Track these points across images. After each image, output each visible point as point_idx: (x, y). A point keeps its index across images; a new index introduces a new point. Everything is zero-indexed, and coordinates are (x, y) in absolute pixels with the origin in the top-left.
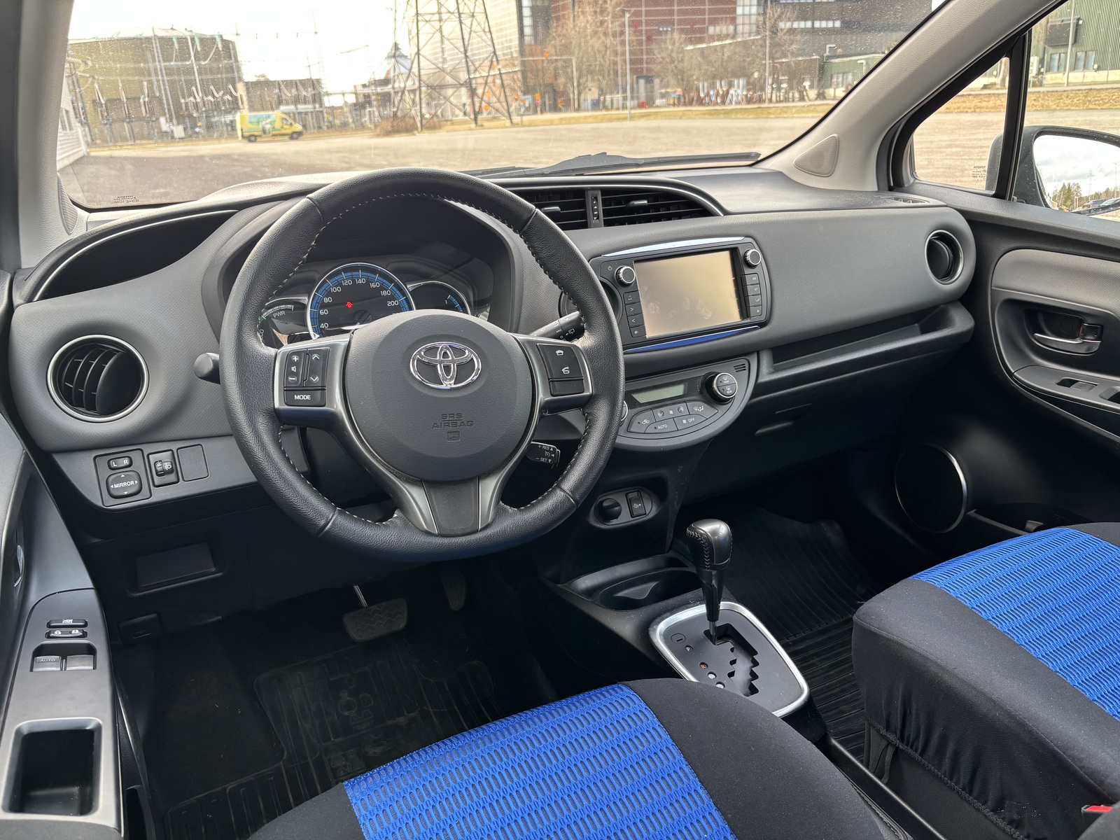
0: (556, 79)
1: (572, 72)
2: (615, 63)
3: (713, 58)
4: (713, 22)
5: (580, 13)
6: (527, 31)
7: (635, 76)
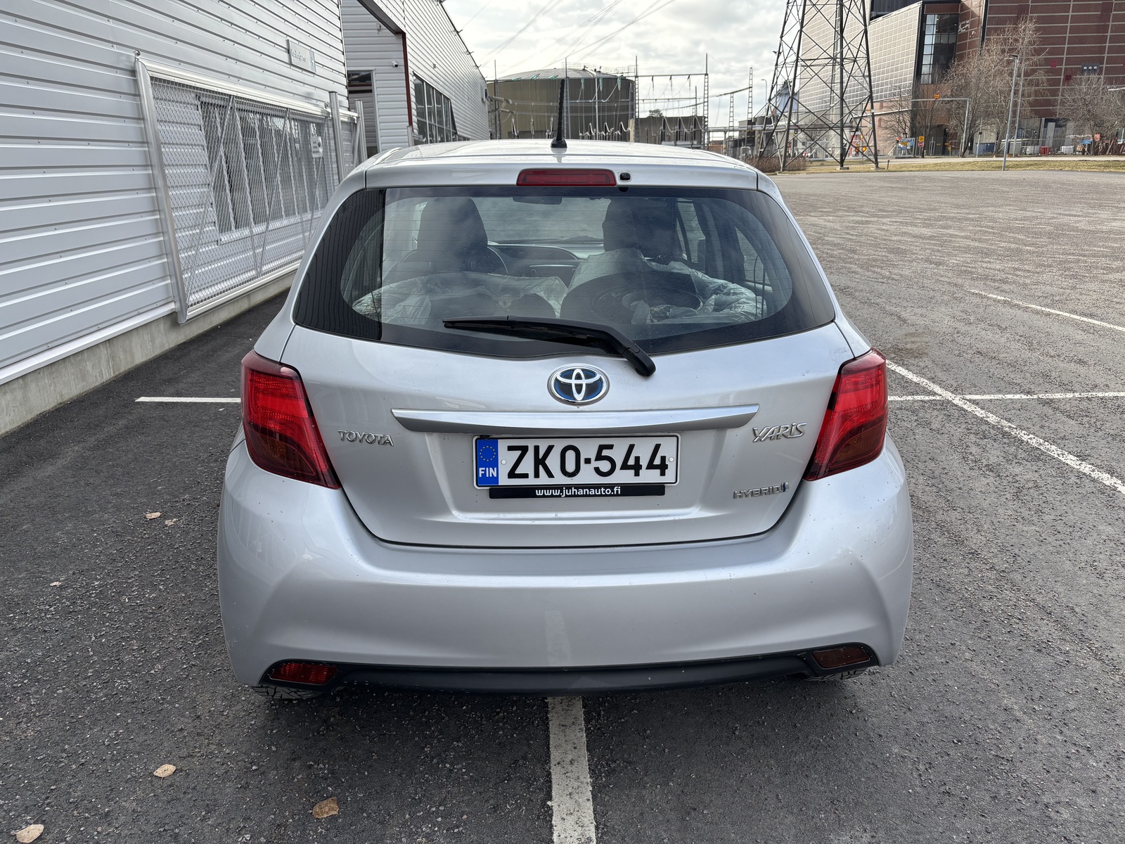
0: (947, 121)
1: (965, 114)
5: (987, 52)
6: (926, 69)
7: (1043, 119)
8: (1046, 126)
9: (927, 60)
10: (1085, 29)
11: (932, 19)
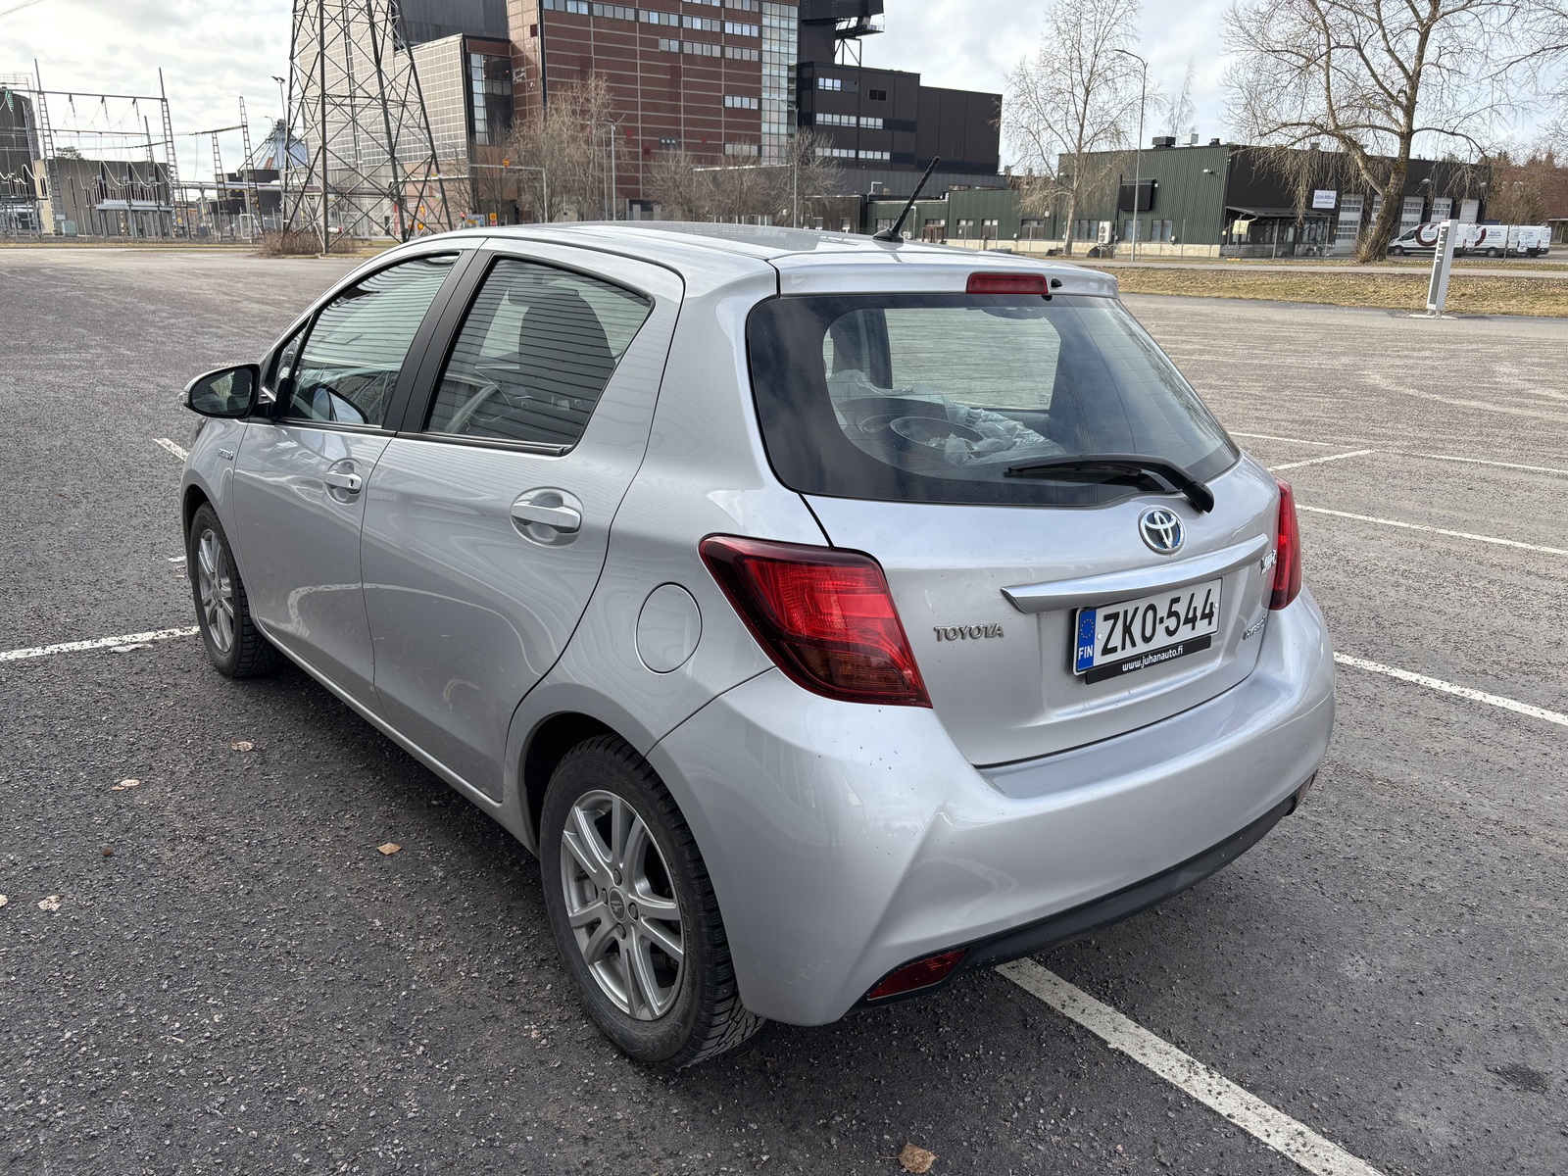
0: (520, 195)
1: (542, 188)
2: (601, 181)
3: (729, 187)
4: (731, 139)
5: (553, 111)
6: (480, 126)
7: (628, 200)
8: (631, 209)
9: (480, 114)
10: (657, 95)
11: (477, 60)
